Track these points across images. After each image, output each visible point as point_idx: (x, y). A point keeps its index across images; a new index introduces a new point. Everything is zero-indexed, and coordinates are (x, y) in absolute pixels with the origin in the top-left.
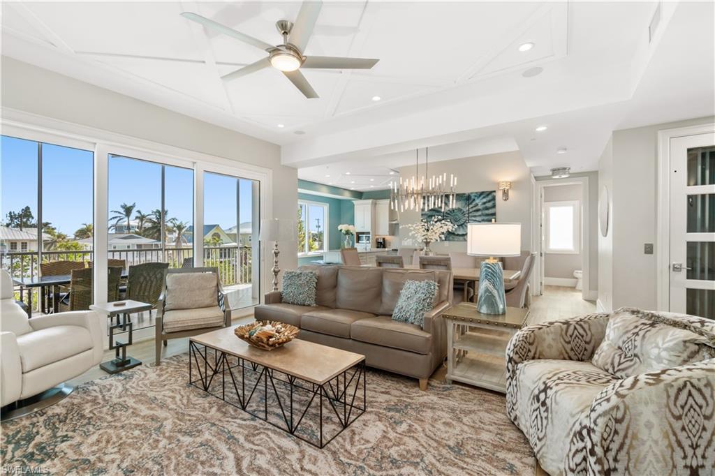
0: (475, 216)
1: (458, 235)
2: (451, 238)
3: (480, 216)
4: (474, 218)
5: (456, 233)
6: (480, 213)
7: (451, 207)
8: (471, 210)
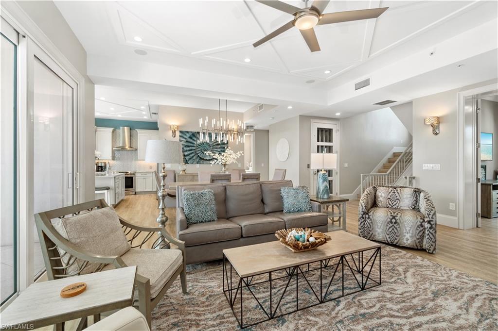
0: (217, 148)
1: (206, 160)
2: (201, 162)
3: (220, 148)
4: (216, 150)
5: (205, 159)
6: (219, 146)
7: (201, 140)
8: (214, 144)
